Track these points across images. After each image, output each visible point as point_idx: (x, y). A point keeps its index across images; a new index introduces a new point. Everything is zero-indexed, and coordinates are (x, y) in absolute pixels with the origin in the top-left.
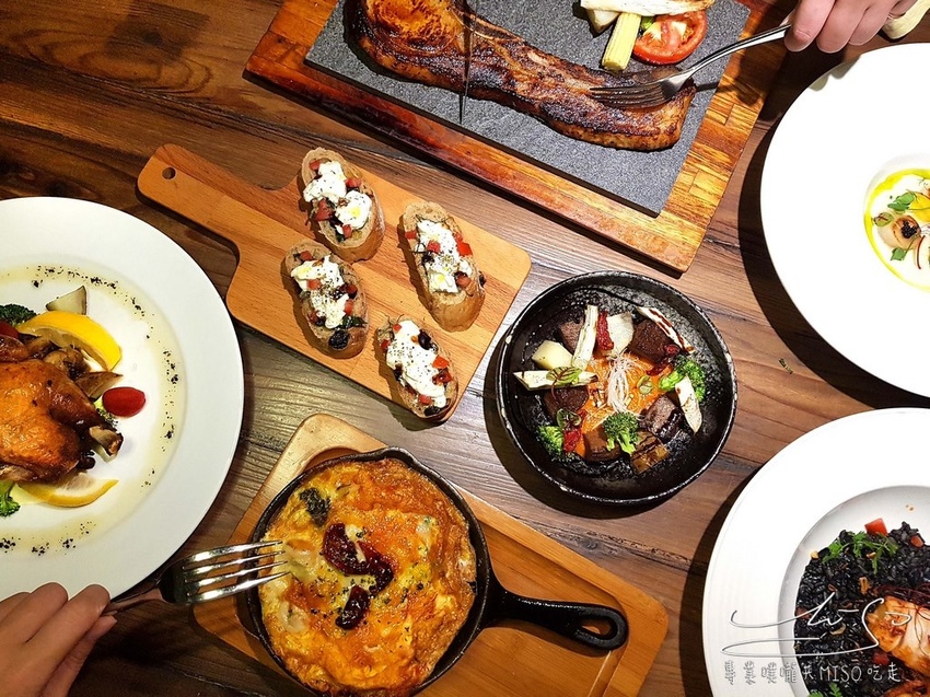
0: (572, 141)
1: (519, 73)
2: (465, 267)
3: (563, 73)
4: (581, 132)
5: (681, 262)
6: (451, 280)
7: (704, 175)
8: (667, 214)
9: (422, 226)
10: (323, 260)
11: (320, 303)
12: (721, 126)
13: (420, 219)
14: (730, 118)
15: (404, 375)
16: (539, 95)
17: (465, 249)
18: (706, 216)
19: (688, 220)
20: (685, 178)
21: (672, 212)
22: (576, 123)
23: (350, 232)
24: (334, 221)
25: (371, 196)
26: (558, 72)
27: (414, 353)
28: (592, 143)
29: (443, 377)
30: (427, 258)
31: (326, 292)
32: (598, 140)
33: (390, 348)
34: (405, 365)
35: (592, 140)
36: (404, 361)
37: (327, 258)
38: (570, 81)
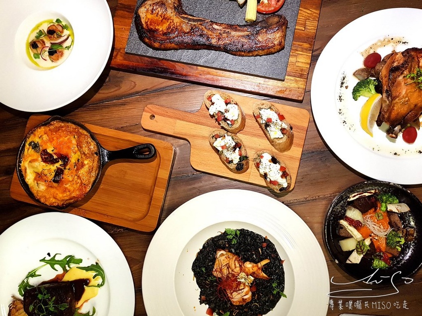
0: (241, 58)
1: (211, 35)
2: (285, 126)
3: (229, 30)
4: (243, 53)
5: (299, 96)
6: (280, 133)
7: (300, 56)
8: (289, 77)
9: (262, 112)
10: (225, 136)
11: (229, 155)
12: (303, 32)
13: (260, 109)
14: (306, 27)
15: (268, 176)
16: (221, 43)
17: (282, 118)
18: (305, 73)
19: (298, 77)
20: (292, 59)
21: (290, 76)
22: (239, 51)
23: (233, 122)
24: (226, 119)
25: (236, 104)
26: (227, 30)
27: (271, 167)
28: (249, 56)
29: (285, 175)
30: (267, 125)
31: (229, 149)
32: (251, 55)
33: (260, 166)
34: (268, 172)
35: (249, 55)
36: (267, 171)
37: (226, 135)
38: (233, 33)
